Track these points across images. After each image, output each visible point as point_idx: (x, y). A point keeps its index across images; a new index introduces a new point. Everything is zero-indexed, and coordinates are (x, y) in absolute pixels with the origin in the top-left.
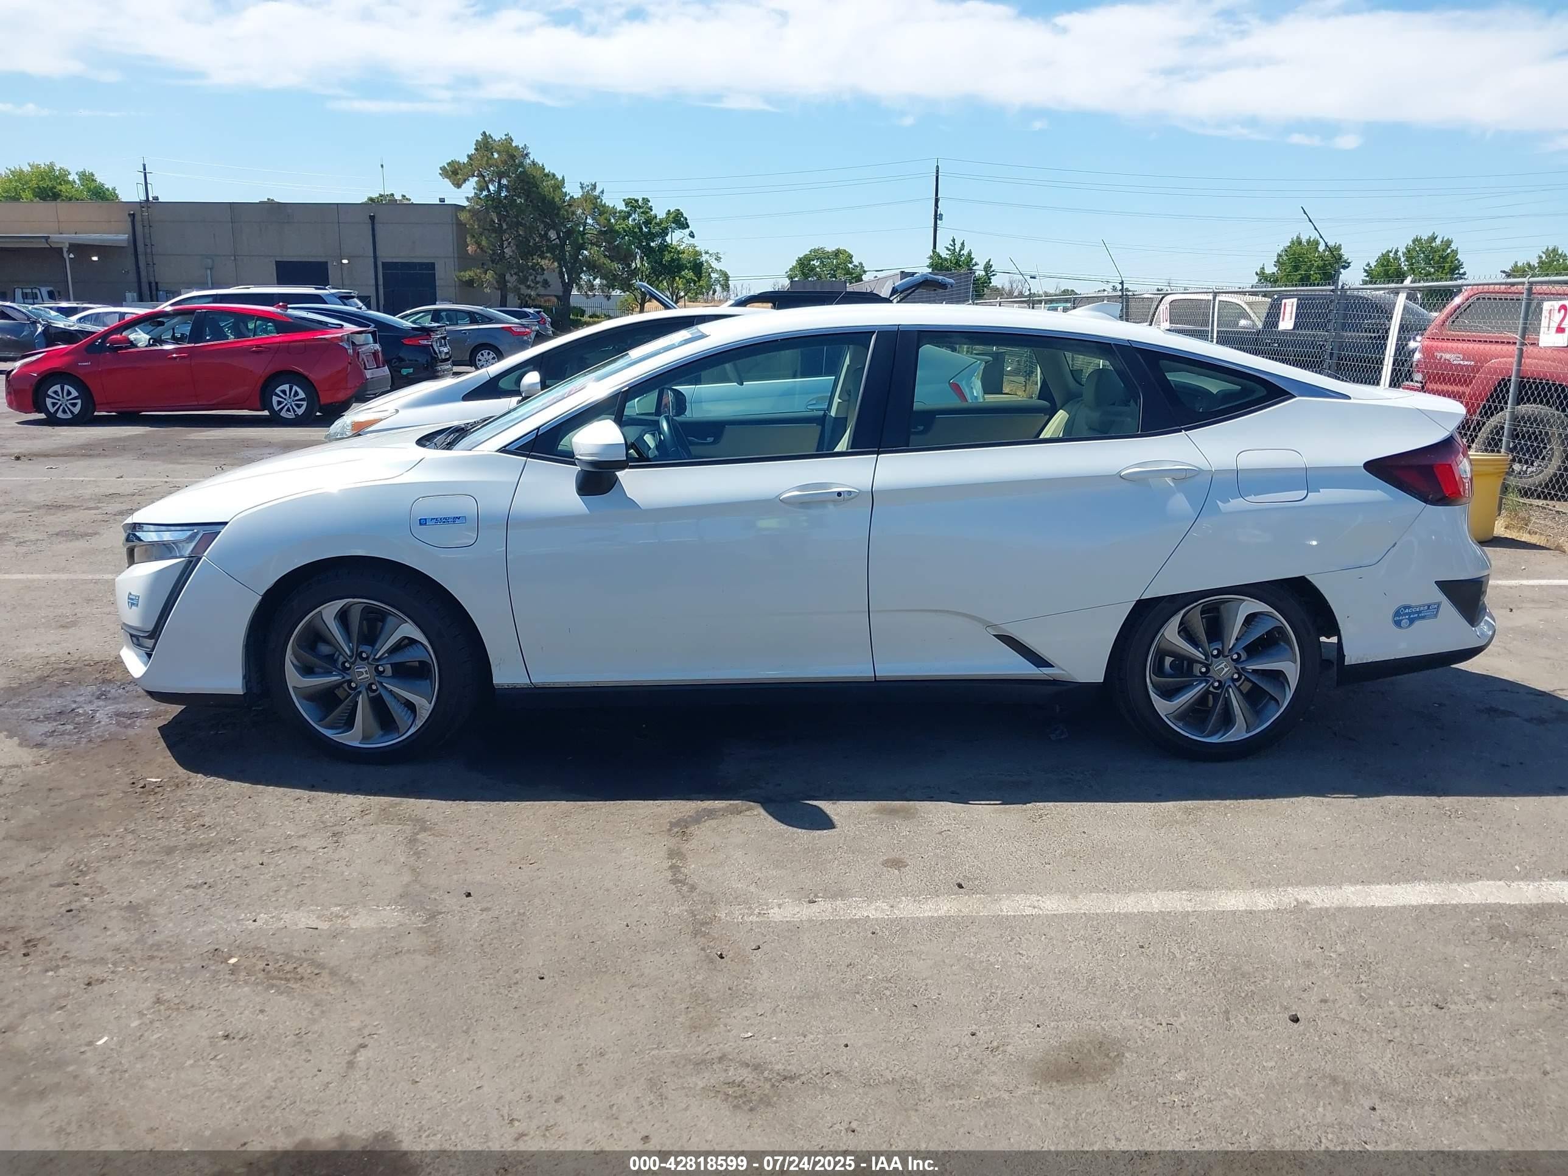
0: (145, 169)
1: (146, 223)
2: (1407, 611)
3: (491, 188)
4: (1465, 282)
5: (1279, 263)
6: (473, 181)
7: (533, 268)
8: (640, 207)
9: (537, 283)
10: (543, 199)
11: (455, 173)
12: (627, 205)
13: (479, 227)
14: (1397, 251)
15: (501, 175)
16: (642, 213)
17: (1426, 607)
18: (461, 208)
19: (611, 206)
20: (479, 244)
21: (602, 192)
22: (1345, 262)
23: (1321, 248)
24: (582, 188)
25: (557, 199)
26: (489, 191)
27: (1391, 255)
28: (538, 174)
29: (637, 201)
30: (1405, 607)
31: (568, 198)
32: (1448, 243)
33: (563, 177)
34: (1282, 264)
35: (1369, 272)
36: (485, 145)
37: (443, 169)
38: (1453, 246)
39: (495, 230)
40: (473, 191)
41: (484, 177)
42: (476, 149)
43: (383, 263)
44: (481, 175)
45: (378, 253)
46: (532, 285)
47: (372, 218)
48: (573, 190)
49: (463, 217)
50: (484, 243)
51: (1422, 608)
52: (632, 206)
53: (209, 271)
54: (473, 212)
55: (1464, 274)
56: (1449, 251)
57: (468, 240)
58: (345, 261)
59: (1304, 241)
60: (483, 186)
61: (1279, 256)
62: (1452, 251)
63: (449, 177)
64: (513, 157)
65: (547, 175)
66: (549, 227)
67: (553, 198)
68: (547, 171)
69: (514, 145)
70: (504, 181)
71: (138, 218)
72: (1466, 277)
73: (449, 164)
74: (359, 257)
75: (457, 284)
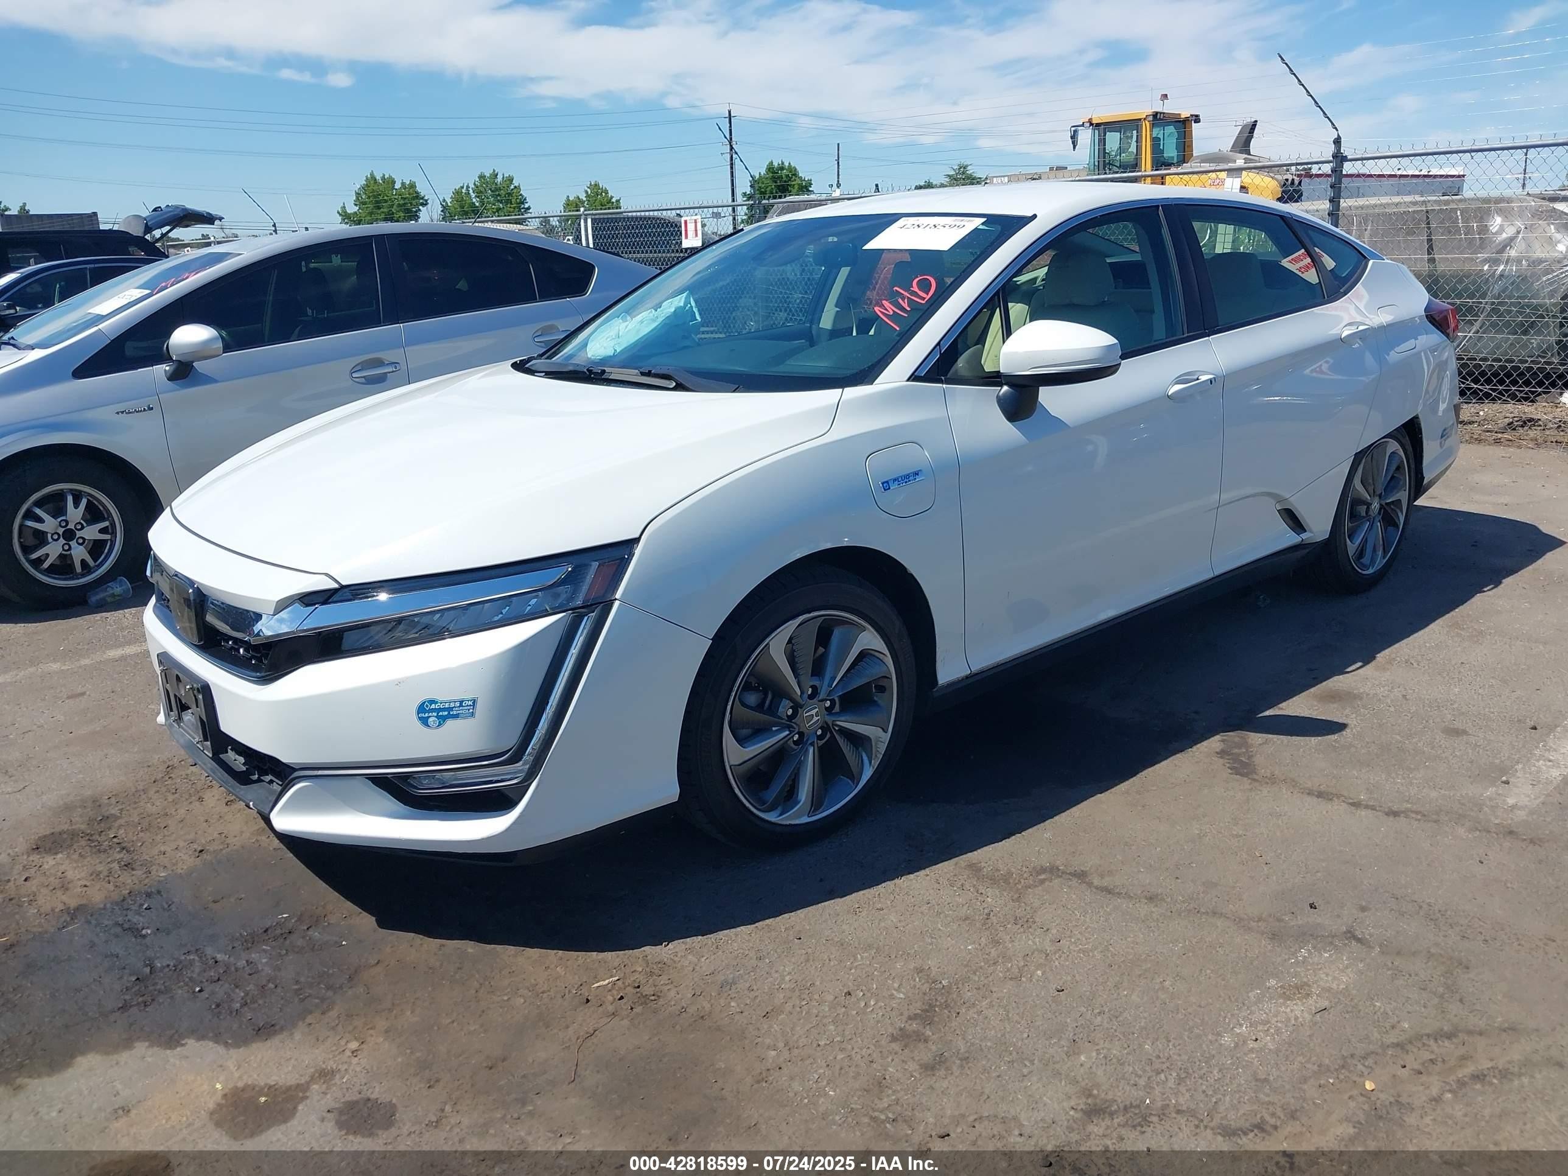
4: (529, 215)
5: (359, 202)
14: (468, 187)
22: (422, 198)
23: (398, 186)
27: (464, 191)
30: (1444, 430)
32: (511, 180)
34: (364, 203)
35: (445, 208)
38: (516, 183)
55: (529, 208)
56: (512, 187)
59: (378, 178)
61: (358, 194)
62: (515, 187)
72: (530, 211)
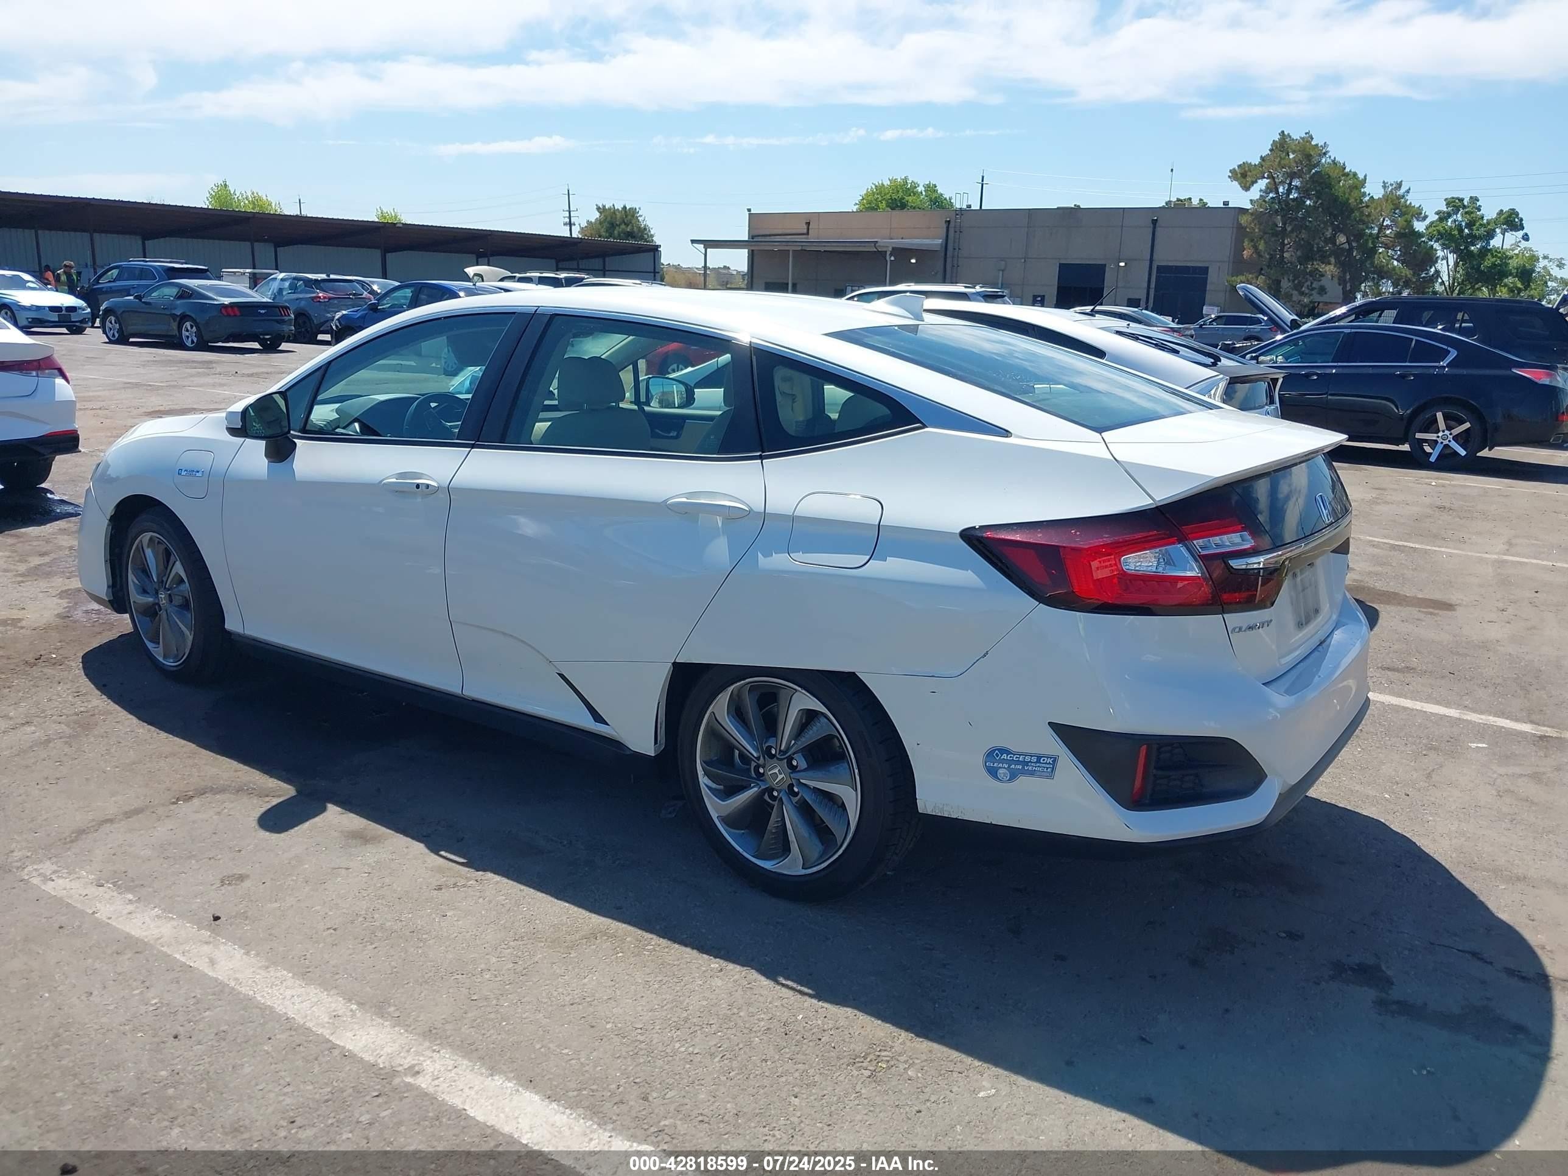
0: (983, 181)
1: (958, 230)
2: (1004, 756)
3: (1281, 190)
6: (1262, 184)
7: (1311, 274)
8: (1464, 207)
9: (1313, 289)
10: (1335, 199)
11: (1244, 176)
12: (1448, 205)
13: (1260, 230)
15: (1292, 176)
16: (1466, 213)
17: (1034, 759)
18: (1242, 211)
19: (1417, 206)
20: (1255, 248)
21: (1408, 191)
24: (1384, 187)
25: (1352, 201)
26: (1277, 192)
28: (1334, 174)
29: (1461, 200)
30: (1003, 751)
31: (1367, 198)
33: (1365, 176)
36: (1282, 145)
37: (1233, 171)
39: (1275, 234)
40: (1259, 194)
41: (1274, 178)
42: (1271, 150)
43: (1158, 267)
44: (1271, 177)
45: (1155, 256)
46: (1307, 291)
47: (1154, 222)
48: (1374, 190)
49: (1244, 220)
50: (1261, 246)
51: (1028, 759)
52: (1454, 206)
53: (1001, 272)
54: (1256, 215)
57: (1246, 244)
58: (1122, 264)
60: (1273, 187)
63: (1236, 179)
64: (1309, 157)
65: (1347, 175)
66: (1337, 230)
67: (1348, 199)
68: (1347, 170)
69: (1313, 143)
70: (1296, 182)
71: (952, 224)
73: (1239, 166)
74: (1136, 260)
75: (1228, 289)
